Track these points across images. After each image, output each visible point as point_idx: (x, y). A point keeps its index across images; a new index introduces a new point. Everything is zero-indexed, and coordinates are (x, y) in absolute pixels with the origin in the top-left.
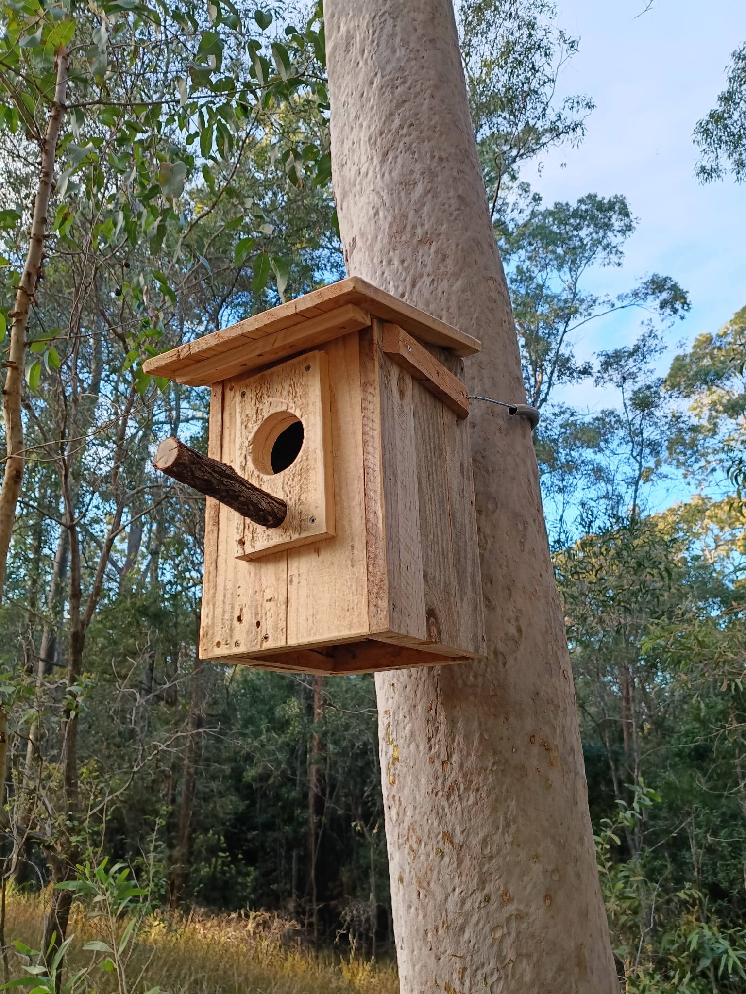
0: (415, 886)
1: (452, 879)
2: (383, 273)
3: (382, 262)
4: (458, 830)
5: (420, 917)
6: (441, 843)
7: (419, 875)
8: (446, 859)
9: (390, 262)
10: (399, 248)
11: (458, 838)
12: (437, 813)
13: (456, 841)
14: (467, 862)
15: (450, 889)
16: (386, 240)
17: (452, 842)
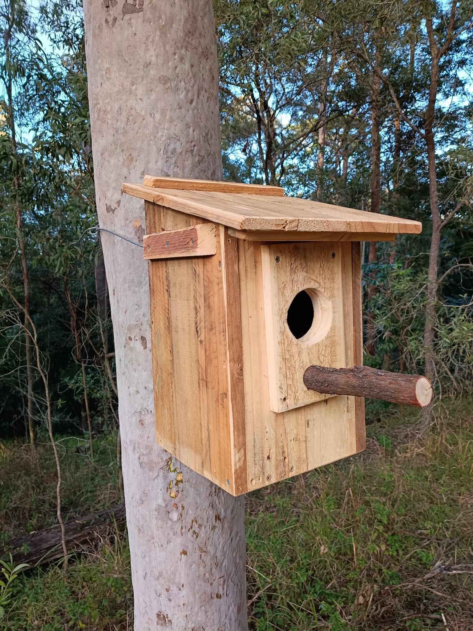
0: (198, 552)
1: (219, 539)
2: (176, 68)
3: (175, 54)
4: (223, 510)
5: (201, 568)
6: (214, 522)
7: (201, 545)
8: (217, 530)
9: (182, 59)
10: (190, 51)
11: (222, 515)
12: (212, 507)
13: (221, 517)
14: (226, 526)
15: (217, 545)
16: (181, 34)
17: (219, 519)
